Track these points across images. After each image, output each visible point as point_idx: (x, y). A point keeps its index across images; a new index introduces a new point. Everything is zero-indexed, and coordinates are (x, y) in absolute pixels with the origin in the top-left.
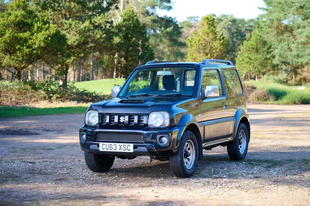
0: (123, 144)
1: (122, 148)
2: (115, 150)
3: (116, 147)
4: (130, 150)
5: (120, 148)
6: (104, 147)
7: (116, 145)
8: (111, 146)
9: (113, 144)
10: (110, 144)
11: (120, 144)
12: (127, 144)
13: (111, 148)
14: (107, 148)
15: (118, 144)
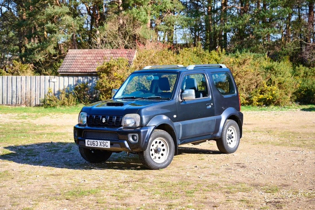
0: (102, 141)
1: (102, 144)
2: (96, 145)
3: (97, 143)
4: (107, 146)
5: (101, 144)
6: (89, 143)
7: (97, 142)
8: (94, 142)
9: (95, 141)
10: (93, 140)
11: (101, 141)
12: (105, 141)
13: (94, 144)
14: (91, 144)
15: (98, 141)
